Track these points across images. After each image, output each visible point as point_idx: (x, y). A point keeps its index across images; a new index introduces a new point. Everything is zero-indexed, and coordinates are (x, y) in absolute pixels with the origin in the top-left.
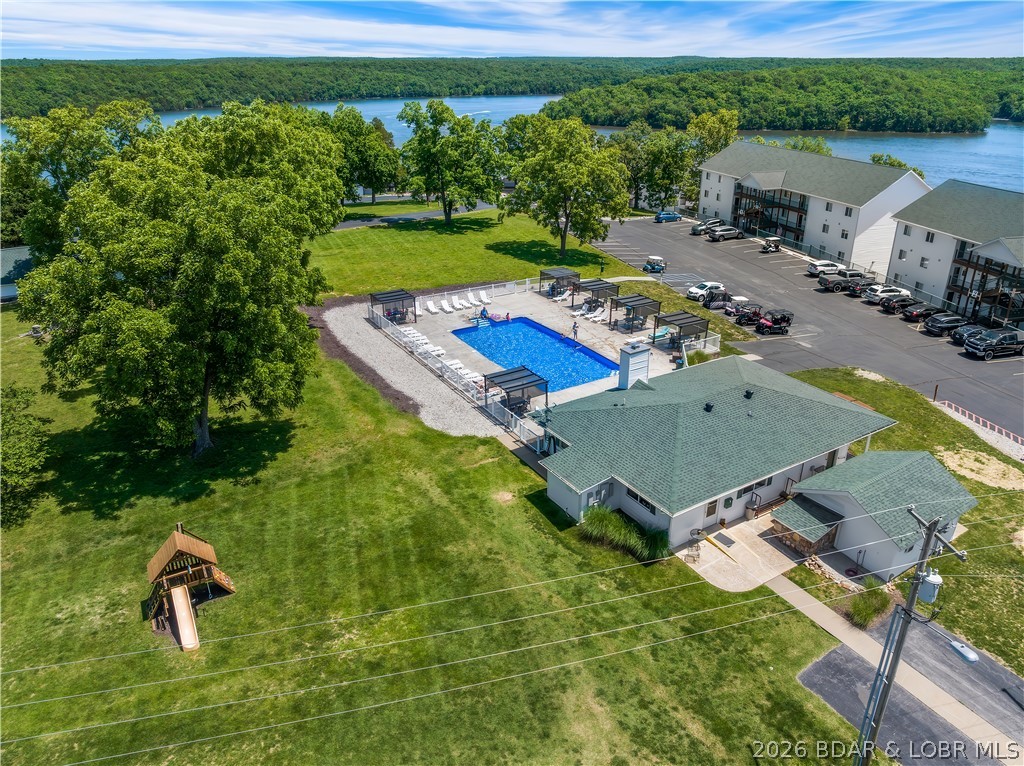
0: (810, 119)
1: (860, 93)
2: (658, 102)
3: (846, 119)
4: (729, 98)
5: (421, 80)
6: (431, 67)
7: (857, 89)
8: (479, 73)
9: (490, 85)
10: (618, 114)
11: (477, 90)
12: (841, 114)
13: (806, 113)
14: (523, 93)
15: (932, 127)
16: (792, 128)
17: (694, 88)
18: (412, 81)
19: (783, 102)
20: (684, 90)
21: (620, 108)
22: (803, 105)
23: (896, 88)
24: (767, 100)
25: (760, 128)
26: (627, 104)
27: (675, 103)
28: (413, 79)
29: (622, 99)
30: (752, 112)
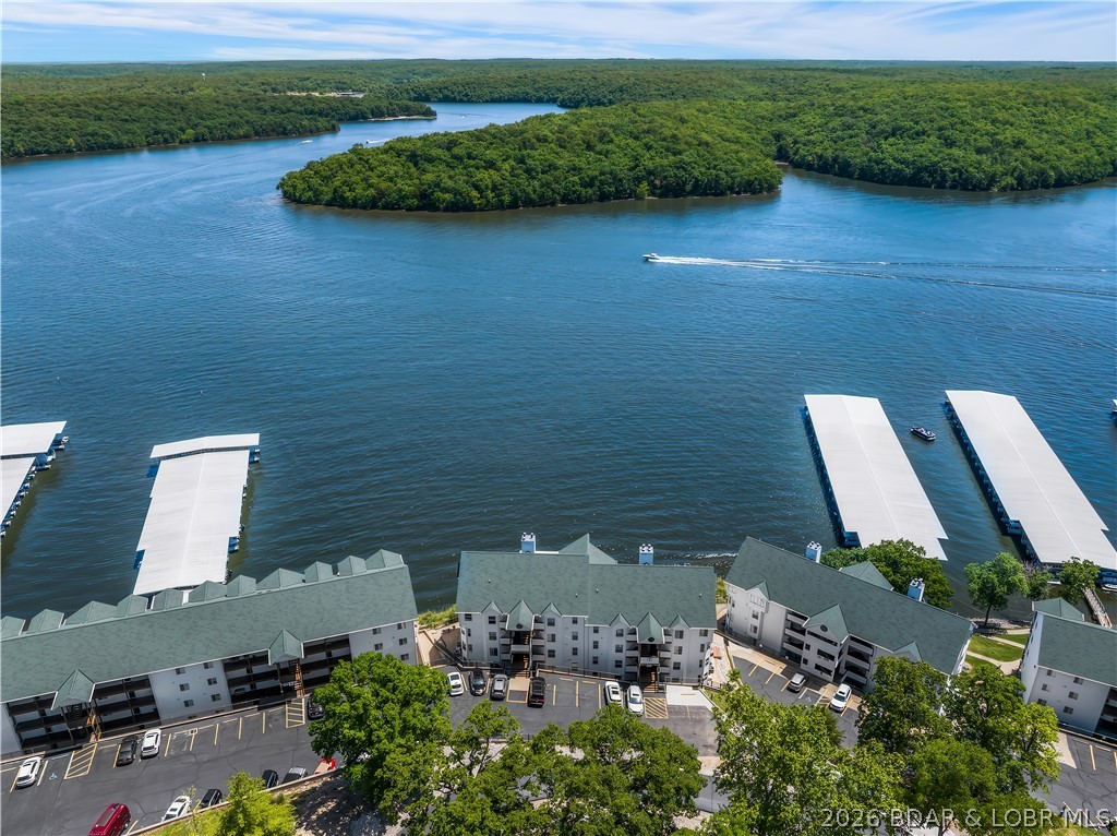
0: (607, 188)
1: (653, 153)
2: (429, 177)
3: (644, 186)
4: (513, 169)
5: (104, 128)
6: (116, 104)
7: (649, 147)
8: (183, 109)
9: (201, 130)
10: (382, 194)
11: (184, 137)
12: (638, 180)
13: (602, 183)
14: (246, 138)
15: (731, 188)
16: (588, 200)
17: (470, 156)
18: (90, 129)
19: (575, 169)
20: (458, 158)
21: (384, 185)
22: (596, 173)
23: (687, 143)
24: (556, 168)
25: (553, 204)
26: (391, 180)
27: (450, 177)
28: (93, 126)
29: (383, 174)
30: (542, 186)
